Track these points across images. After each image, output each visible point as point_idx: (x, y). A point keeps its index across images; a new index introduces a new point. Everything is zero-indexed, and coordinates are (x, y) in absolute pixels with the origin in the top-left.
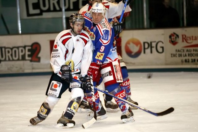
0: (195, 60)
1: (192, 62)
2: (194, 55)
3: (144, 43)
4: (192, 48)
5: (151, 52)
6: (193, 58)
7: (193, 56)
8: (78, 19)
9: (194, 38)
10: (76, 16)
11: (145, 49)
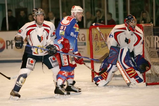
3: (7, 41)
5: (12, 48)
8: (39, 13)
10: (37, 11)
11: (7, 45)
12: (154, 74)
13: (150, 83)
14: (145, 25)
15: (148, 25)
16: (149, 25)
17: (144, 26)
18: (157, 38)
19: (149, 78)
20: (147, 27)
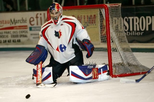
0: (6, 41)
1: (4, 42)
2: (5, 36)
4: (3, 31)
6: (4, 39)
7: (5, 38)
9: (4, 22)
12: (125, 64)
13: (118, 74)
14: (111, 5)
15: (114, 5)
16: (116, 5)
17: (109, 7)
18: (136, 19)
19: (117, 68)
20: (113, 7)
